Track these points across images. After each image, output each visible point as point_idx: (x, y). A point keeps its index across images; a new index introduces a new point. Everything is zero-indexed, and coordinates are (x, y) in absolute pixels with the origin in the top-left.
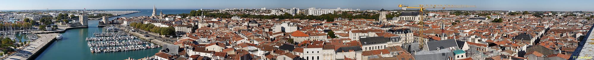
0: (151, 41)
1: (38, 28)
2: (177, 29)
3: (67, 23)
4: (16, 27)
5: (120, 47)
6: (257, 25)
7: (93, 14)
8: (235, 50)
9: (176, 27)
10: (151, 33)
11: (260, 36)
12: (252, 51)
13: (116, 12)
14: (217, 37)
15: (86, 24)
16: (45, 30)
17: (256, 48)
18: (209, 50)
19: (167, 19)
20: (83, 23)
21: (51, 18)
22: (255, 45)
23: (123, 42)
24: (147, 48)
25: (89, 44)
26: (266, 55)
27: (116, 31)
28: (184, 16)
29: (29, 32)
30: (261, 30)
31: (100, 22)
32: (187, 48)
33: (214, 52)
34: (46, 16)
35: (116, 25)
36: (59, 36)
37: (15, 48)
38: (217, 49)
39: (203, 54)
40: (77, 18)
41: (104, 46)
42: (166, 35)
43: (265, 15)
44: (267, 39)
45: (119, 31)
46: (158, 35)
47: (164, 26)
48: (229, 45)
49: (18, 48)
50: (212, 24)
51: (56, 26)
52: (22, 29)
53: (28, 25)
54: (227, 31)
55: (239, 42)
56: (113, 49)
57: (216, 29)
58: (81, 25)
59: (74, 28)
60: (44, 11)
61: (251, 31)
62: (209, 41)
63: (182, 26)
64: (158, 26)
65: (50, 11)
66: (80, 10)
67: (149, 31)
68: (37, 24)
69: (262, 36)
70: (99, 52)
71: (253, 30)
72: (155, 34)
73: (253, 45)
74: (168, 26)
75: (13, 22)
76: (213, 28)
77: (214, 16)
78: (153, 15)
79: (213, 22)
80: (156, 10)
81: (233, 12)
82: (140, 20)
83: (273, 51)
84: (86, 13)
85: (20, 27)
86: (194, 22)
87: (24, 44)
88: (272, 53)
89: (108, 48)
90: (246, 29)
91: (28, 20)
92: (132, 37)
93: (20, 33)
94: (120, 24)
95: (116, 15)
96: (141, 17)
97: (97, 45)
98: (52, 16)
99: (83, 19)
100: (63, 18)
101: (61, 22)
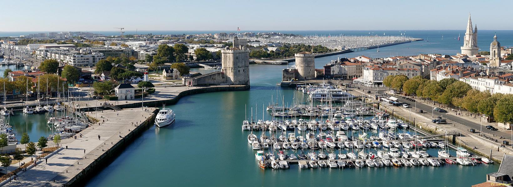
0: (459, 140)
1: (91, 91)
3: (182, 74)
4: (10, 94)
5: (351, 155)
7: (265, 47)
13: (340, 39)
15: (242, 78)
16: (112, 100)
20: (235, 74)
21: (132, 58)
23: (361, 137)
24: (444, 163)
25: (252, 142)
27: (338, 101)
31: (286, 71)
34: (116, 53)
35: (337, 82)
40: (216, 59)
41: (299, 148)
45: (348, 102)
46: (483, 121)
47: (505, 90)
51: (149, 84)
52: (33, 98)
53: (54, 82)
56: (327, 158)
58: (227, 80)
59: (207, 89)
60: (109, 37)
64: (482, 89)
65: (130, 37)
66: (223, 35)
67: (451, 105)
68: (87, 79)
70: (284, 168)
72: (471, 118)
78: (465, 50)
80: (475, 33)
82: (419, 68)
84: (245, 44)
85: (24, 92)
89: (312, 156)
91: (53, 67)
92: (391, 123)
93: (25, 109)
94: (351, 78)
95: (340, 48)
96: (422, 58)
97: (276, 146)
98: (135, 53)
99: (235, 63)
100: (172, 60)
101: (164, 73)
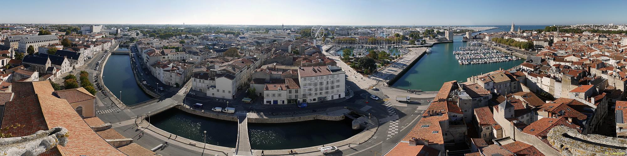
0: (513, 54)
1: (408, 42)
2: (535, 43)
3: (433, 38)
4: (389, 42)
5: (485, 60)
6: (606, 39)
7: (456, 30)
8: (590, 60)
9: (534, 41)
10: (512, 47)
11: (610, 48)
12: (605, 60)
13: (477, 28)
14: (573, 50)
15: (451, 39)
16: (414, 45)
17: (608, 58)
18: (567, 60)
19: (525, 34)
20: (449, 38)
21: (418, 33)
22: (607, 56)
23: (487, 55)
24: (510, 60)
25: (457, 57)
26: (617, 63)
27: (480, 45)
28: (540, 32)
29: (400, 46)
30: (610, 44)
31: (463, 37)
32: (549, 59)
33: (572, 62)
34: (413, 32)
35: (479, 40)
36: (429, 50)
37: (391, 60)
38: (575, 59)
39: (563, 64)
40: (443, 34)
41: (471, 59)
42: (525, 48)
43: (613, 30)
44: (617, 51)
45: (482, 46)
46: (518, 48)
47: (523, 40)
48: (584, 56)
49: (393, 61)
50: (566, 38)
51: (425, 41)
52: (394, 43)
53: (399, 39)
54: (581, 45)
55: (593, 54)
56: (479, 61)
57: (571, 43)
58: (447, 40)
59: (441, 42)
60: (410, 27)
61: (602, 44)
62: (566, 53)
63: (538, 40)
64: (517, 40)
65: (416, 27)
66: (443, 27)
67: (510, 45)
68: (407, 39)
69: (612, 49)
70: (467, 64)
71: (604, 43)
72: (515, 48)
73: (605, 56)
74: (527, 41)
75: (385, 37)
76: (568, 42)
77: (567, 31)
78: (512, 30)
79: (567, 37)
80: (514, 26)
81: (584, 28)
82: (501, 35)
83: (623, 60)
84: (452, 29)
85: (391, 42)
86: (550, 36)
87: (398, 57)
88: (622, 62)
89: (475, 60)
90: (597, 42)
91: (398, 35)
92: (495, 51)
93: (392, 47)
94: (482, 39)
95: (477, 30)
96: (501, 33)
97: (464, 58)
98: (419, 32)
99: (449, 35)
100: (430, 34)
101: (428, 38)
